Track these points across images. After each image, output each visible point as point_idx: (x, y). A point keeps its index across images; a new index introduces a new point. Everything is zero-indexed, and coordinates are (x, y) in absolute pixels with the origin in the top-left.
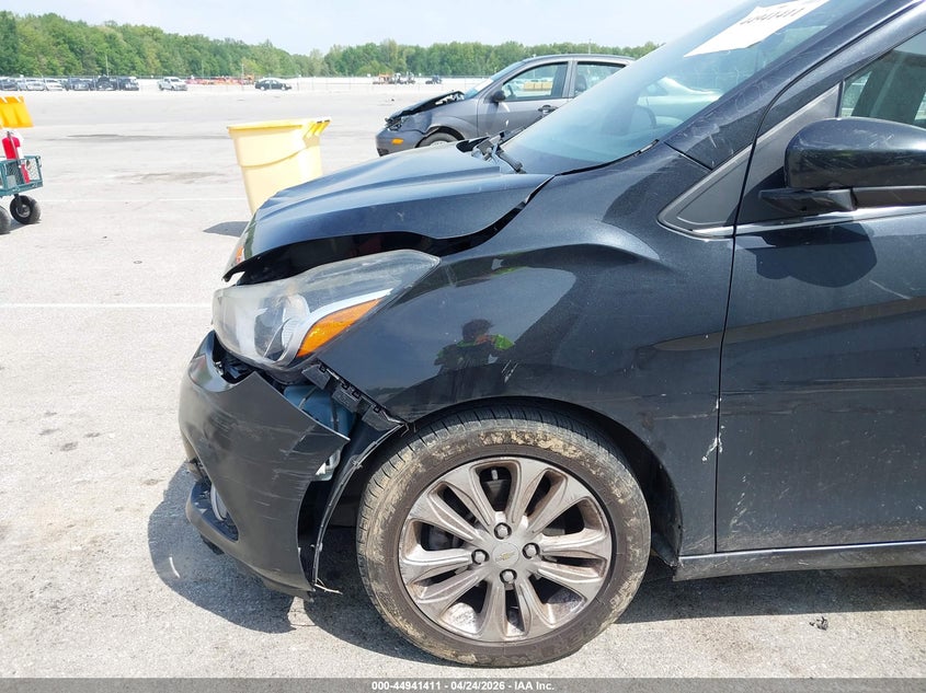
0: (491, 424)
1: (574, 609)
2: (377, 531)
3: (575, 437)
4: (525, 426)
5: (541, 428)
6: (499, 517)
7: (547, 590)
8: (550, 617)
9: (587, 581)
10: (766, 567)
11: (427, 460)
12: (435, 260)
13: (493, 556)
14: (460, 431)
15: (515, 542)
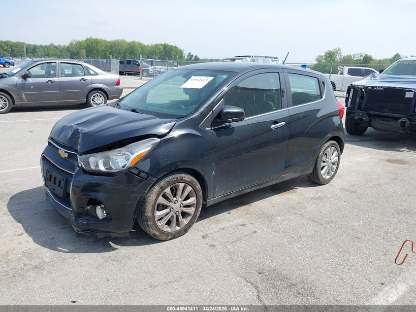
0: (174, 176)
1: (189, 218)
2: (150, 208)
3: (189, 176)
4: (180, 175)
5: (183, 175)
6: (175, 199)
7: (184, 214)
8: (185, 221)
9: (192, 210)
10: (222, 200)
11: (161, 188)
12: (159, 140)
13: (174, 209)
14: (167, 179)
15: (178, 204)
